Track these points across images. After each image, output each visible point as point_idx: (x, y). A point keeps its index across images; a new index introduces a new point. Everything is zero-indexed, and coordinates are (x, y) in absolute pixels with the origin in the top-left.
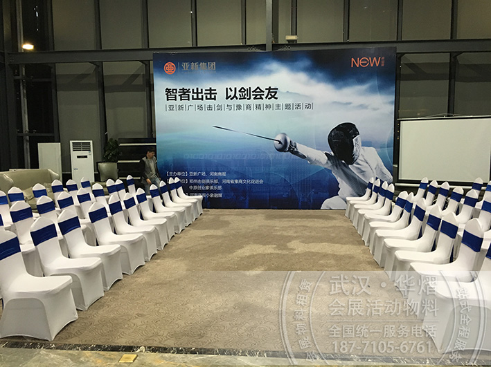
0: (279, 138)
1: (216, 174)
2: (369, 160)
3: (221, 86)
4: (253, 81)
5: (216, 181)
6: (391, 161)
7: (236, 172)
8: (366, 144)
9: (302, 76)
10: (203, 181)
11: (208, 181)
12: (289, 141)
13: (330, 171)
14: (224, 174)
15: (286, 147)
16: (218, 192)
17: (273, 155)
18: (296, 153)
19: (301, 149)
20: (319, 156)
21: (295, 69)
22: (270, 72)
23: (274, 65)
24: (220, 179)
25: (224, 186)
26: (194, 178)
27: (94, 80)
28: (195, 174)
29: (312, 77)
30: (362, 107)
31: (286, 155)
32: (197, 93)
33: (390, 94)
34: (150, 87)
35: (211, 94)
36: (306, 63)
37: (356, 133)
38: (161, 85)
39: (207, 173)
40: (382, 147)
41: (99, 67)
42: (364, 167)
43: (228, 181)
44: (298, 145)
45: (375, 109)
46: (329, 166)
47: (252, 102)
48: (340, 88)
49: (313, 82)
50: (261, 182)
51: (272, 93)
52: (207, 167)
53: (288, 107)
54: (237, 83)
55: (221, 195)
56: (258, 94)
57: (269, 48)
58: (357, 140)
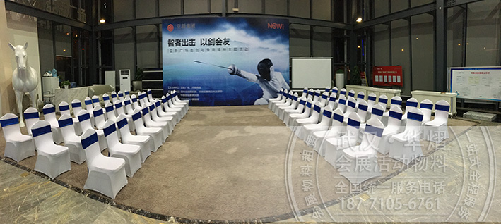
0: (231, 67)
1: (195, 88)
2: (278, 79)
3: (198, 38)
4: (217, 35)
5: (195, 92)
6: (288, 78)
7: (207, 87)
8: (276, 70)
9: (243, 32)
10: (189, 92)
11: (191, 92)
12: (236, 68)
13: (258, 85)
14: (200, 88)
15: (234, 72)
16: (197, 97)
17: (228, 76)
18: (241, 75)
19: (243, 73)
20: (253, 77)
21: (238, 28)
22: (225, 29)
23: (227, 25)
24: (198, 90)
25: (200, 94)
26: (183, 90)
27: (131, 37)
28: (184, 88)
29: (248, 33)
30: (274, 50)
31: (235, 76)
32: (185, 42)
33: (286, 44)
34: (160, 40)
35: (192, 42)
36: (245, 24)
37: (271, 64)
38: (166, 38)
39: (191, 87)
40: (284, 72)
41: (134, 28)
42: (276, 82)
43: (202, 92)
44: (241, 71)
45: (280, 52)
46: (258, 82)
47: (216, 47)
48: (262, 39)
49: (249, 36)
50: (221, 91)
51: (227, 41)
52: (191, 84)
53: (235, 49)
54: (207, 36)
55: (198, 99)
56: (219, 42)
57: (224, 15)
58: (272, 68)
